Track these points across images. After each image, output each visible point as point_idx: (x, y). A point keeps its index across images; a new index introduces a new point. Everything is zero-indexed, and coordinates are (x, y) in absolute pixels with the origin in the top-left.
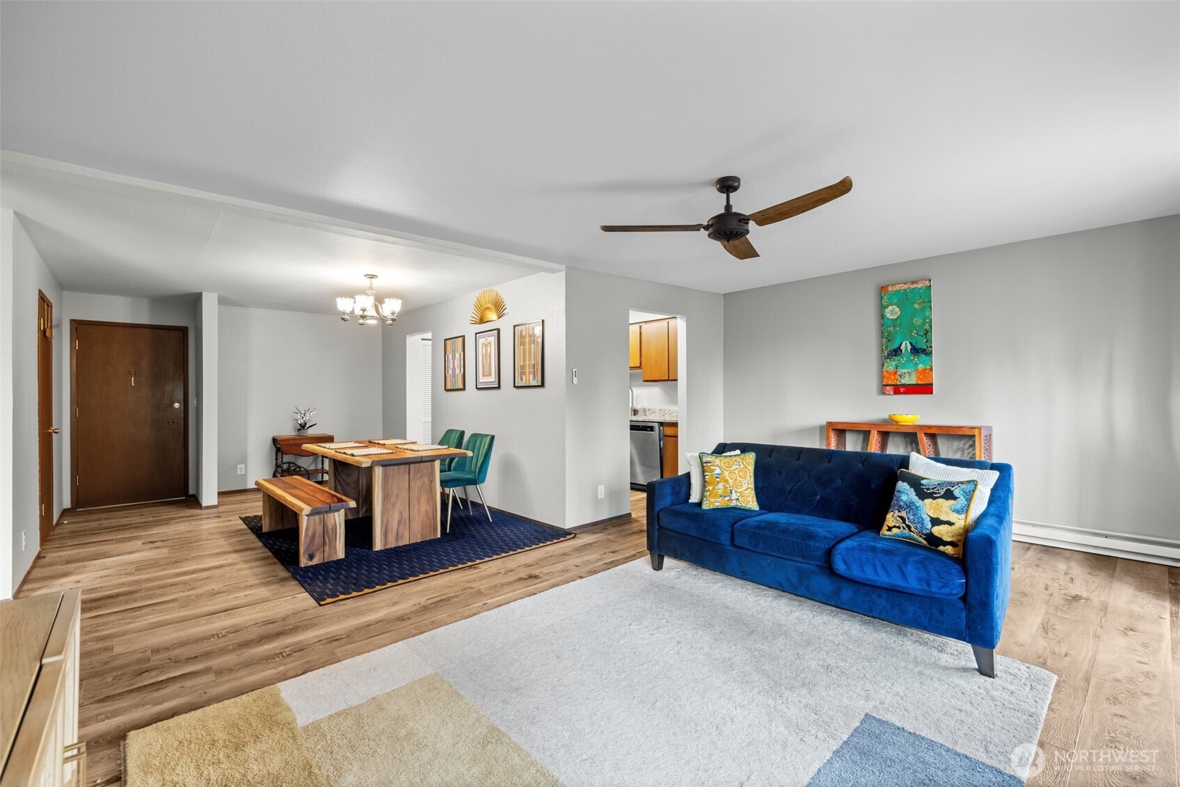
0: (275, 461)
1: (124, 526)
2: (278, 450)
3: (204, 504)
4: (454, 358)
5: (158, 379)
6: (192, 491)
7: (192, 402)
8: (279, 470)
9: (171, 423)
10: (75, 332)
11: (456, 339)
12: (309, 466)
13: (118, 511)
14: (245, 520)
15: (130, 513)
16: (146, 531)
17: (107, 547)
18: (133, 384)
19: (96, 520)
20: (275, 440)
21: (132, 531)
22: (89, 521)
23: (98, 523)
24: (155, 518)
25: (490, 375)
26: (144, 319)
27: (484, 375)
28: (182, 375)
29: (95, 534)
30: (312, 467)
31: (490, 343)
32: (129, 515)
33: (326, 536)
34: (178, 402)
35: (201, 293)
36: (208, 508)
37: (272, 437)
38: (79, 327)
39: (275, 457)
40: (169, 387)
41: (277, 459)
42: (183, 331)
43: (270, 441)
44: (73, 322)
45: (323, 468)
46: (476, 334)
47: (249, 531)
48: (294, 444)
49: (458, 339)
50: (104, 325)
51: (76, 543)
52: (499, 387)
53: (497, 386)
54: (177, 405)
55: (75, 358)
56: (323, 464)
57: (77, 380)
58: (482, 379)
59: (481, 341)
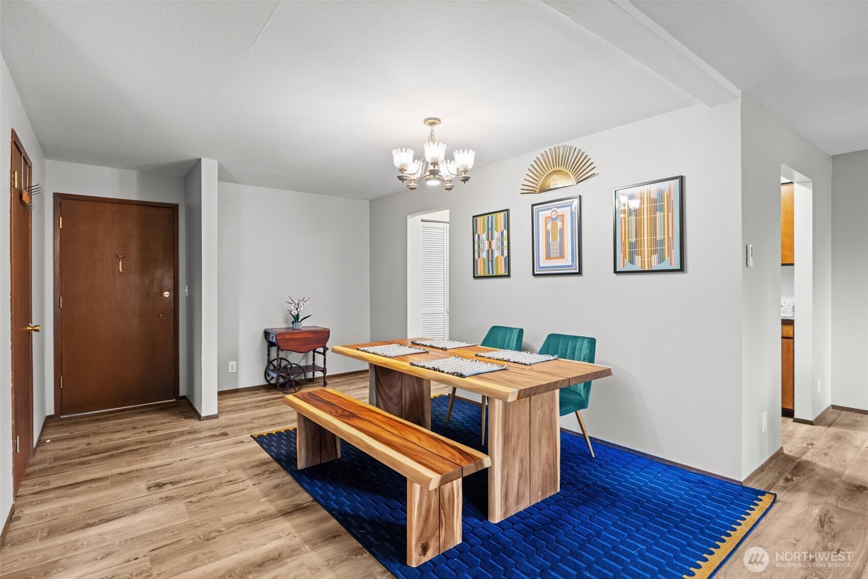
0: (267, 357)
1: (117, 448)
2: (271, 344)
3: (204, 414)
4: (490, 238)
5: (147, 265)
6: (183, 392)
7: (183, 291)
8: (271, 367)
9: (160, 315)
10: (59, 208)
11: (494, 215)
12: (300, 362)
13: (106, 419)
14: (260, 439)
15: (120, 424)
16: (146, 460)
17: (100, 494)
18: (121, 270)
19: (83, 436)
20: (267, 334)
21: (128, 458)
22: (74, 438)
23: (86, 440)
24: (151, 435)
25: (562, 256)
26: (132, 195)
27: (548, 257)
28: (172, 260)
29: (83, 463)
30: (303, 364)
31: (563, 215)
32: (120, 428)
33: (442, 512)
34: (168, 291)
35: (199, 161)
36: (208, 418)
37: (263, 330)
38: (63, 202)
39: (267, 353)
40: (158, 273)
41: (269, 355)
42: (173, 209)
43: (261, 335)
44: (57, 196)
45: (314, 364)
46: (533, 205)
47: (276, 465)
48: (290, 339)
49: (499, 214)
50: (91, 201)
51: (61, 483)
52: (580, 273)
53: (577, 271)
54: (166, 294)
55: (59, 238)
56: (314, 360)
57: (61, 264)
58: (543, 262)
59: (542, 215)
